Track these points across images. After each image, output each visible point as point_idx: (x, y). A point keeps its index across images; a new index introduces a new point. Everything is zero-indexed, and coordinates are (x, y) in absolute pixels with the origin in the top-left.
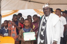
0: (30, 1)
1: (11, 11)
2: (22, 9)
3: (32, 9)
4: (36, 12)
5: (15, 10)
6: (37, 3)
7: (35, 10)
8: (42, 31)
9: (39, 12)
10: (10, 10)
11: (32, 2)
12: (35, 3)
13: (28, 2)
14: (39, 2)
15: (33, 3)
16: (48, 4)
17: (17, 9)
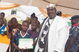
3: (36, 7)
4: (41, 11)
5: (16, 3)
7: (39, 8)
9: (43, 11)
16: (56, 5)
17: (20, 4)
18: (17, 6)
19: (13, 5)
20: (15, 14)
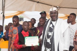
0: (38, 2)
1: (16, 12)
2: (29, 11)
5: (20, 11)
6: (46, 5)
8: (48, 38)
10: (14, 10)
11: (40, 4)
12: (44, 5)
13: (36, 3)
14: (49, 4)
15: (42, 4)
16: (59, 7)
18: (21, 13)
19: (17, 12)
20: (22, 21)
